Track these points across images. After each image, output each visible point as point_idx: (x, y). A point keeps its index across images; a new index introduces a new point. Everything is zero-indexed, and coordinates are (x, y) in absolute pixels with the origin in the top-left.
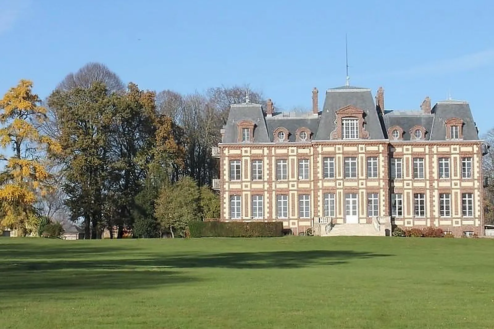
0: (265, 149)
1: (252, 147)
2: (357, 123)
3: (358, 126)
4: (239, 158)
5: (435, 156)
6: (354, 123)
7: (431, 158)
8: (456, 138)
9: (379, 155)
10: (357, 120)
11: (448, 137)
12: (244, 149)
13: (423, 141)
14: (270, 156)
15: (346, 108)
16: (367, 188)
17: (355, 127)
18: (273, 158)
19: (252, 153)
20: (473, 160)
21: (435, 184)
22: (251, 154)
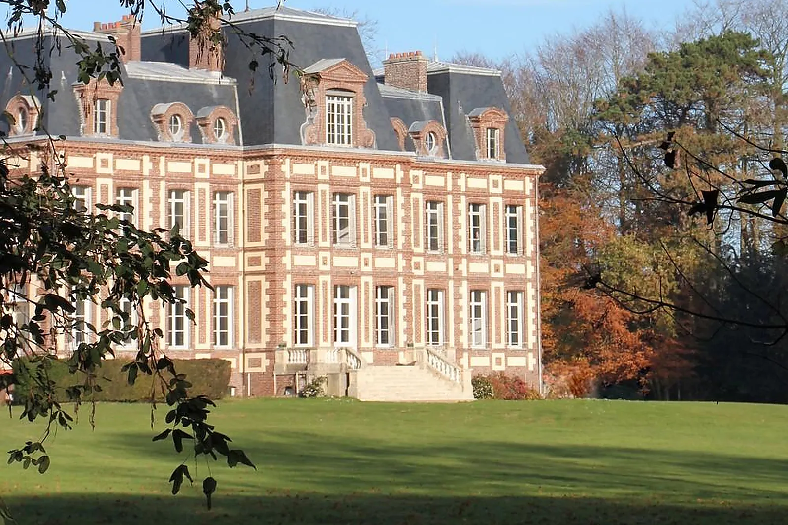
0: (146, 158)
1: (118, 153)
2: (349, 106)
3: (351, 114)
4: (88, 180)
5: (463, 198)
6: (343, 106)
7: (456, 203)
8: (491, 157)
9: (396, 191)
10: (349, 98)
11: (484, 155)
12: (100, 156)
13: (441, 160)
14: (155, 179)
15: (337, 67)
16: (375, 274)
17: (346, 115)
18: (163, 184)
19: (118, 168)
20: (524, 211)
21: (463, 267)
22: (114, 169)
